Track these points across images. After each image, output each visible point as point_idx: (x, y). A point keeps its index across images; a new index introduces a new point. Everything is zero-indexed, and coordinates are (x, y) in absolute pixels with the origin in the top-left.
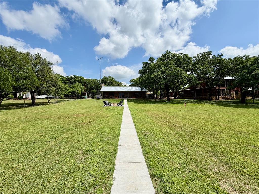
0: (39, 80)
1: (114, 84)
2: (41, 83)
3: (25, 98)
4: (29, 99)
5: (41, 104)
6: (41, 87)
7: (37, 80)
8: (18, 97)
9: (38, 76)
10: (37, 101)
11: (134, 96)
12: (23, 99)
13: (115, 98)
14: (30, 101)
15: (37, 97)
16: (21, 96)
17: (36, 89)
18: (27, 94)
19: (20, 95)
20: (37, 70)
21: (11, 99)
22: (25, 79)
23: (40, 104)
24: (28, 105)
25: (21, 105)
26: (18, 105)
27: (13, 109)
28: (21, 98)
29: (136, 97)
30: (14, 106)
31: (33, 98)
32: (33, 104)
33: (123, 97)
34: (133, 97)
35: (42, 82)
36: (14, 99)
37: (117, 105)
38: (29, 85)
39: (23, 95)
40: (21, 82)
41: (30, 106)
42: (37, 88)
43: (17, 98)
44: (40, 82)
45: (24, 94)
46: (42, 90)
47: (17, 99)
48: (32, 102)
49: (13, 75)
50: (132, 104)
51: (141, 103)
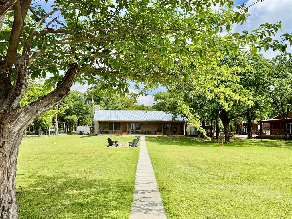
1: (118, 103)
11: (161, 131)
13: (121, 134)
29: (164, 133)
33: (138, 133)
34: (158, 133)
37: (130, 145)
50: (155, 145)
51: (172, 143)
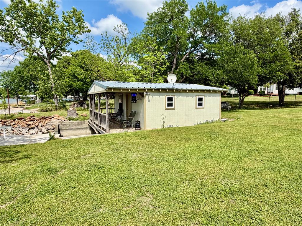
0: (294, 60)
2: (298, 65)
3: (267, 94)
4: (273, 95)
5: (293, 105)
6: (296, 73)
7: (290, 60)
8: (259, 92)
9: (292, 53)
10: (287, 99)
12: (264, 95)
14: (277, 99)
15: (287, 91)
16: (263, 90)
17: (287, 77)
18: (271, 87)
19: (261, 89)
20: (290, 41)
21: (251, 95)
22: (273, 62)
23: (291, 105)
24: (274, 105)
25: (263, 104)
26: (260, 104)
27: (256, 109)
28: (262, 94)
30: (256, 105)
31: (281, 94)
32: (280, 104)
35: (299, 62)
36: (254, 96)
38: (279, 71)
39: (265, 89)
40: (268, 68)
41: (277, 107)
42: (290, 75)
43: (258, 94)
44: (295, 64)
45: (267, 88)
46: (297, 79)
47: (258, 96)
48: (279, 100)
49: (259, 59)
